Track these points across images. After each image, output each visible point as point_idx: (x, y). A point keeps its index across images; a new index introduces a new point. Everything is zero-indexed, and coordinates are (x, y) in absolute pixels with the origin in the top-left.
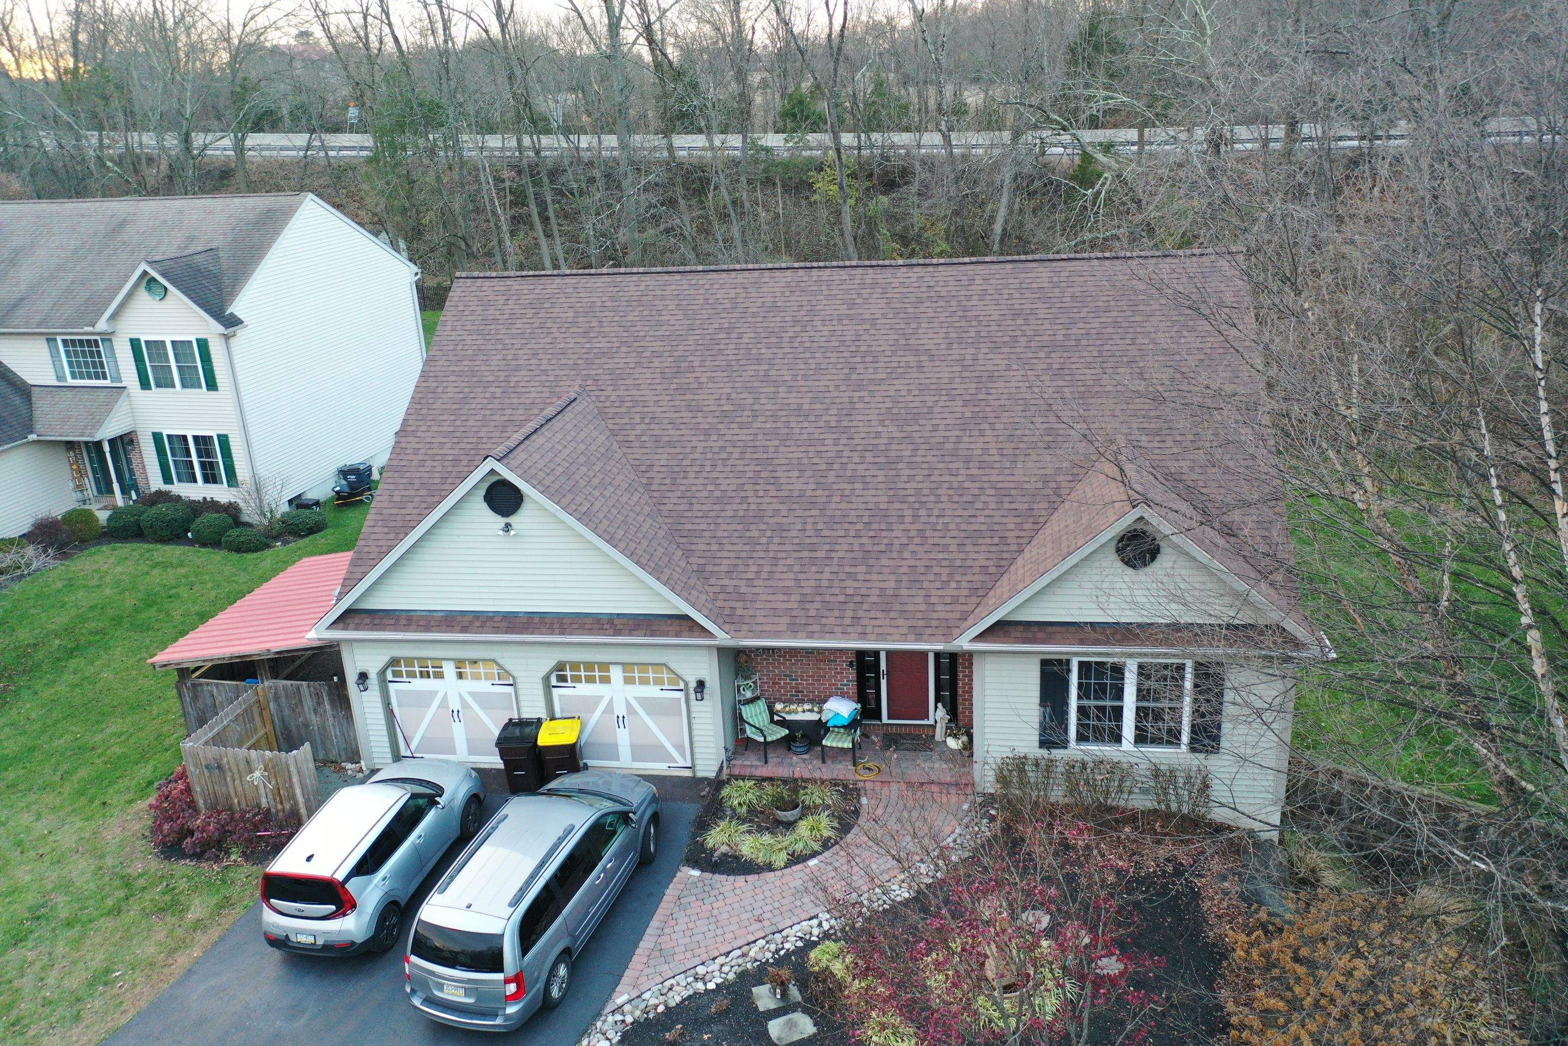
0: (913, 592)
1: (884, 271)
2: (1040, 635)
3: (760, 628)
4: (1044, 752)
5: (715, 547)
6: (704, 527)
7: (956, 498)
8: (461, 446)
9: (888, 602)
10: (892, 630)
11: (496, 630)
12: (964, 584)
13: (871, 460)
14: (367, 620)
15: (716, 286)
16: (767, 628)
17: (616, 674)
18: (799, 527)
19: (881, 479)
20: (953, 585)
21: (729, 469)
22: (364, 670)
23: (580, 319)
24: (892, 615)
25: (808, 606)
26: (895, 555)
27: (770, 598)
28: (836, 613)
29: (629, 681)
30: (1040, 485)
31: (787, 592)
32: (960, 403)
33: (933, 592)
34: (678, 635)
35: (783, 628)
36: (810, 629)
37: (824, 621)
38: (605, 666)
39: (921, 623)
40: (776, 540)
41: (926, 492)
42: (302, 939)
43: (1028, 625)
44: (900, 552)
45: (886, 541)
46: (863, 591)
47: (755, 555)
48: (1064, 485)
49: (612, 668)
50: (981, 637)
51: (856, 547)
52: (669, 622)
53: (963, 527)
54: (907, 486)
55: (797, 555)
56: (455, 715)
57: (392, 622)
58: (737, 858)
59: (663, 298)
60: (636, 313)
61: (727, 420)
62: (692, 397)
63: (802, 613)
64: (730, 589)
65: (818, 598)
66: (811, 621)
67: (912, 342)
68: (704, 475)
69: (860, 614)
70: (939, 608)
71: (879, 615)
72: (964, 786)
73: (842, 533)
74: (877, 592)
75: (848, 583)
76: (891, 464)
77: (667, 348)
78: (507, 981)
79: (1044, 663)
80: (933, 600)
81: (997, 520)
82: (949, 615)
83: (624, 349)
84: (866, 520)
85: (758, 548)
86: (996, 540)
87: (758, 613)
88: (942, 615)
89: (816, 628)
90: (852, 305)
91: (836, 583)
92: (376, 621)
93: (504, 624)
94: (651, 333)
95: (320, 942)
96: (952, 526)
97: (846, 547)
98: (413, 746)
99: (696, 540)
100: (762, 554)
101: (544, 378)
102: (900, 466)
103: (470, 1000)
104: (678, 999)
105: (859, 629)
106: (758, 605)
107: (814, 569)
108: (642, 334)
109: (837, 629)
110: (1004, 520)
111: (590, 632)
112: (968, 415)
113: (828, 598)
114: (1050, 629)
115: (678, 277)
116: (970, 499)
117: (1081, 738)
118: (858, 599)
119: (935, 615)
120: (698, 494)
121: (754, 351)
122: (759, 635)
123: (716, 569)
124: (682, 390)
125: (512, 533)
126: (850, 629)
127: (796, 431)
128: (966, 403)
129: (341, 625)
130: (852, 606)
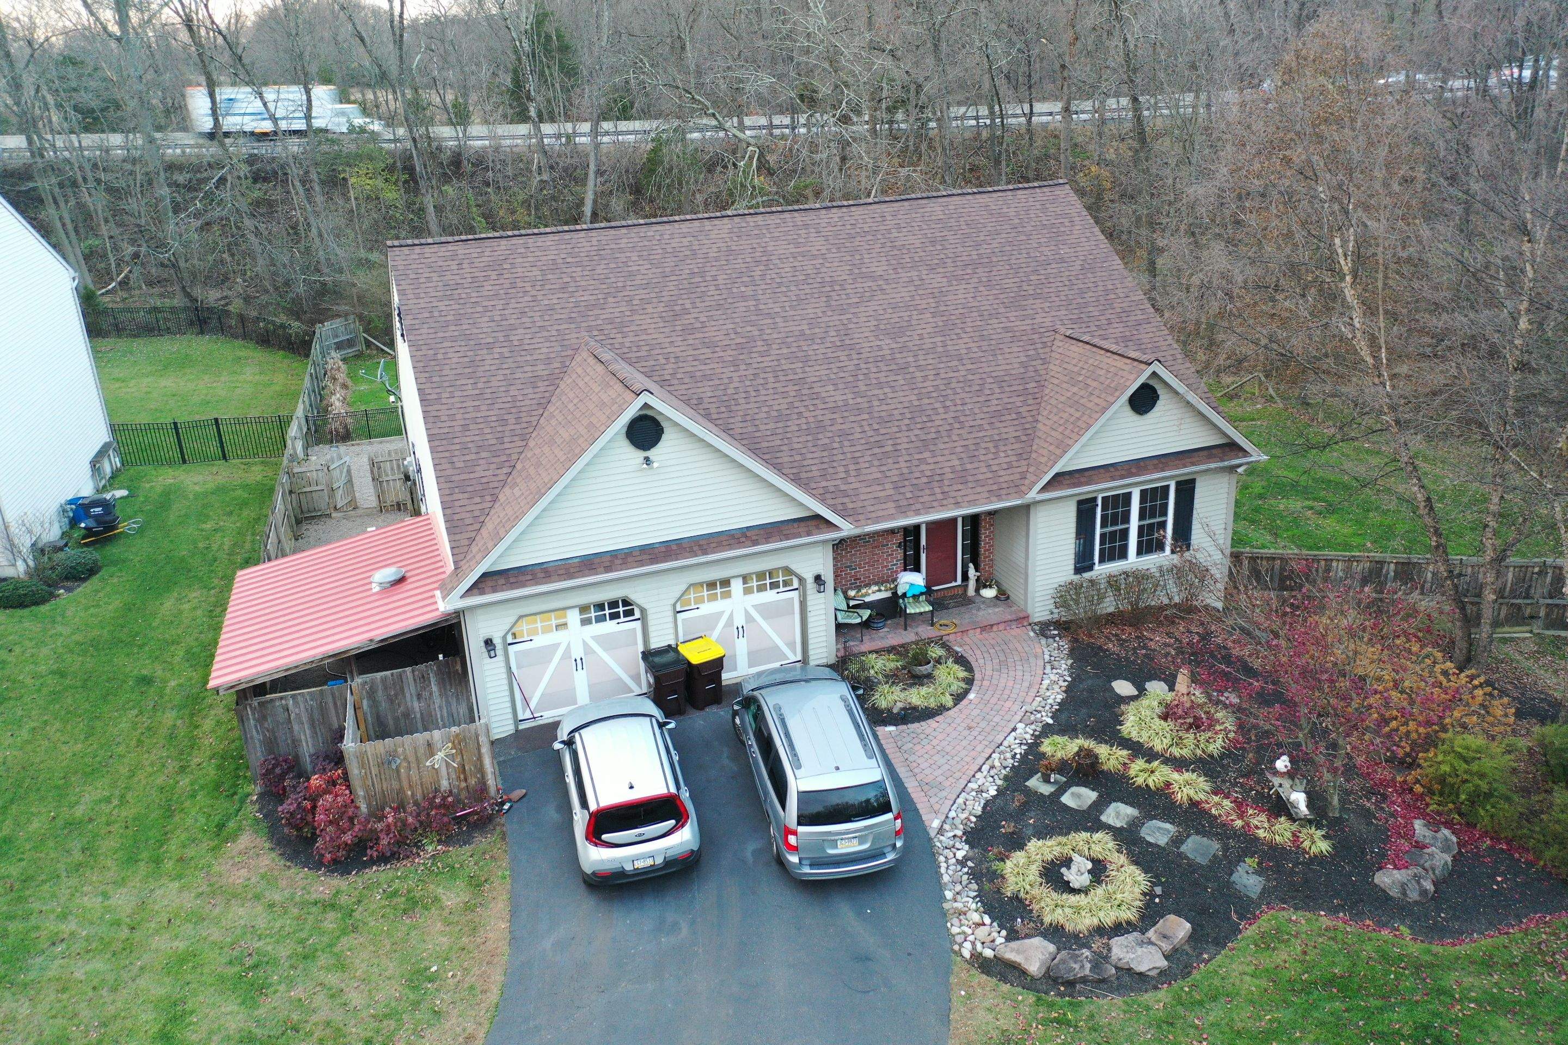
0: (976, 465)
1: (807, 213)
2: (1083, 480)
3: (873, 515)
4: (1078, 576)
5: (798, 458)
6: (779, 442)
7: (967, 389)
8: (497, 406)
9: (962, 477)
10: (977, 497)
11: (641, 563)
12: (1010, 453)
13: (885, 368)
14: (502, 581)
15: (666, 237)
16: (880, 513)
17: (737, 586)
18: (859, 430)
19: (902, 382)
20: (1002, 455)
21: (771, 391)
22: (487, 636)
23: (549, 277)
24: (970, 485)
25: (902, 490)
26: (946, 439)
27: (869, 490)
28: (927, 492)
29: (748, 591)
30: (1022, 370)
31: (879, 482)
32: (929, 315)
33: (991, 462)
34: (809, 534)
35: (893, 511)
36: (913, 508)
37: (921, 500)
38: (726, 583)
39: (995, 487)
40: (846, 443)
41: (942, 387)
42: (640, 864)
43: (1071, 473)
44: (949, 436)
45: (933, 430)
46: (939, 472)
47: (835, 458)
48: (1039, 367)
49: (733, 582)
50: (1044, 489)
51: (914, 439)
52: (796, 525)
53: (985, 410)
54: (925, 385)
55: (870, 452)
56: (579, 663)
57: (529, 577)
58: (915, 708)
59: (621, 250)
60: (603, 266)
61: (745, 351)
62: (701, 335)
63: (901, 497)
64: (832, 489)
65: (906, 483)
66: (911, 502)
67: (864, 270)
68: (753, 400)
69: (946, 489)
70: (1002, 473)
71: (960, 487)
72: (1022, 620)
73: (896, 429)
74: (949, 470)
75: (923, 467)
76: (903, 369)
77: (654, 295)
78: (896, 818)
79: (1080, 503)
80: (994, 468)
81: (1007, 400)
82: (1012, 477)
83: (611, 300)
84: (909, 416)
85: (835, 452)
86: (1014, 416)
87: (866, 503)
88: (1007, 478)
89: (919, 506)
90: (798, 245)
91: (914, 469)
92: (512, 580)
93: (646, 557)
94: (629, 283)
95: (659, 860)
96: (977, 411)
97: (905, 440)
98: (533, 705)
99: (778, 455)
100: (841, 457)
101: (546, 334)
102: (911, 370)
103: (866, 846)
104: (980, 809)
105: (952, 501)
106: (863, 497)
107: (890, 461)
108: (620, 284)
109: (935, 504)
110: (1011, 400)
111: (730, 547)
112: (941, 324)
113: (915, 482)
114: (1087, 474)
115: (624, 231)
116: (978, 388)
117: (1102, 561)
118: (937, 478)
119: (1002, 480)
120: (757, 417)
121: (735, 290)
122: (878, 520)
123: (809, 475)
124: (688, 330)
125: (655, 465)
126: (945, 502)
127: (811, 353)
128: (934, 315)
129: (475, 591)
130: (936, 484)
